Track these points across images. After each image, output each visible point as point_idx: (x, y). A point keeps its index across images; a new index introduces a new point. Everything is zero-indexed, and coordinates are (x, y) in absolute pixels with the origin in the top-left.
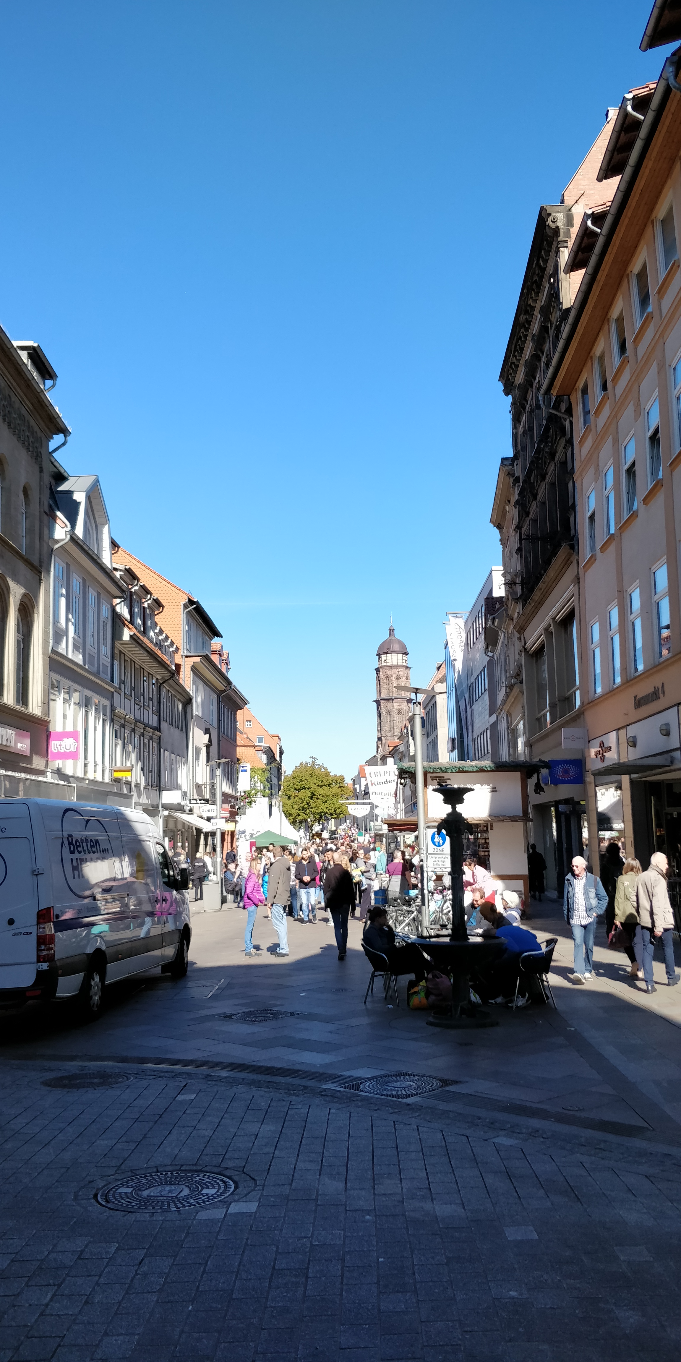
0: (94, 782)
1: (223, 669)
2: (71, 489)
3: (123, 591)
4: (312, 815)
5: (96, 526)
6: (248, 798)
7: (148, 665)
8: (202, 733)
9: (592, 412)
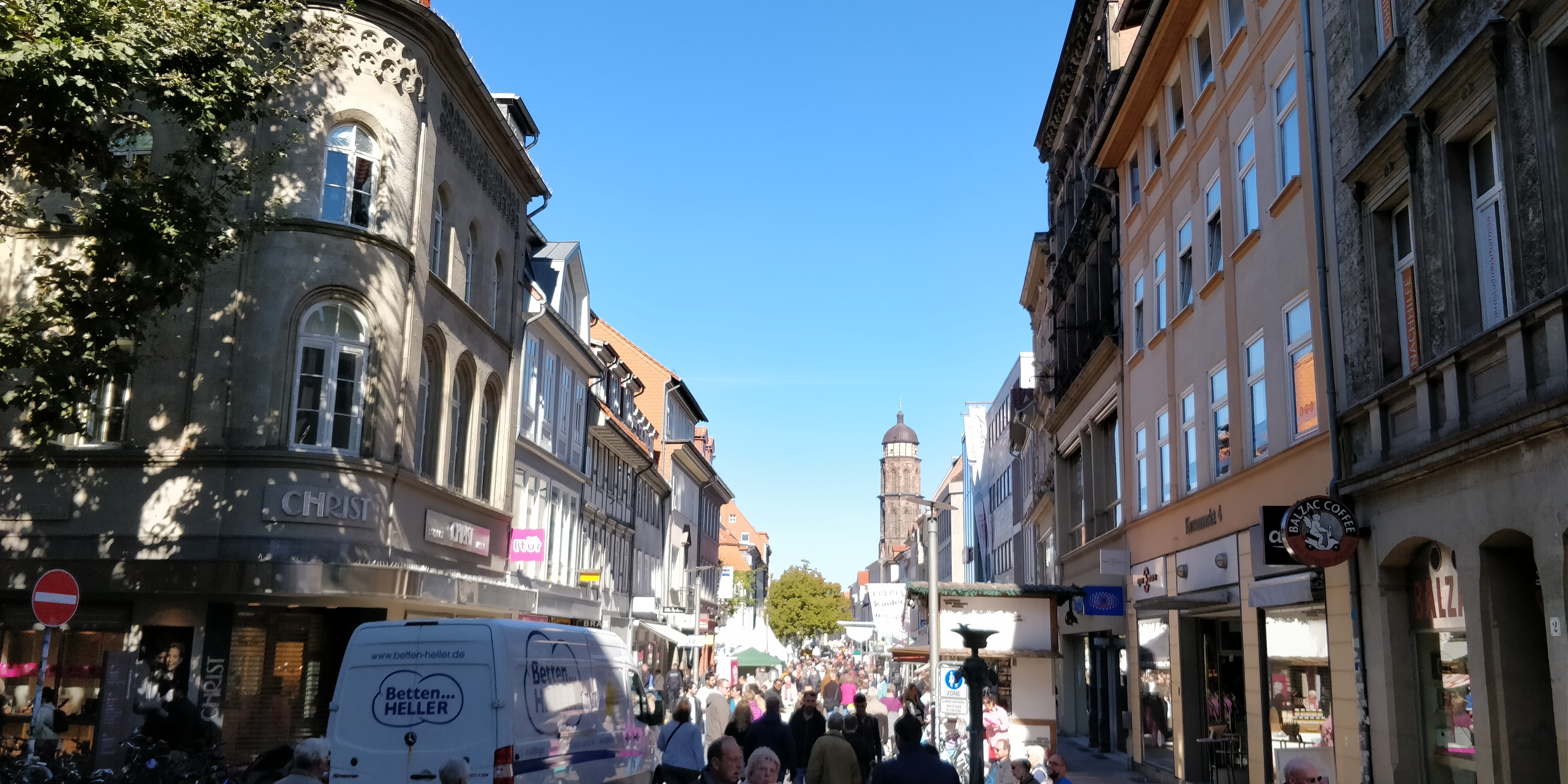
0: (558, 587)
1: (707, 459)
2: (549, 257)
3: (600, 370)
4: (802, 628)
5: (574, 297)
6: (730, 607)
7: (625, 454)
8: (681, 530)
9: (1142, 190)
